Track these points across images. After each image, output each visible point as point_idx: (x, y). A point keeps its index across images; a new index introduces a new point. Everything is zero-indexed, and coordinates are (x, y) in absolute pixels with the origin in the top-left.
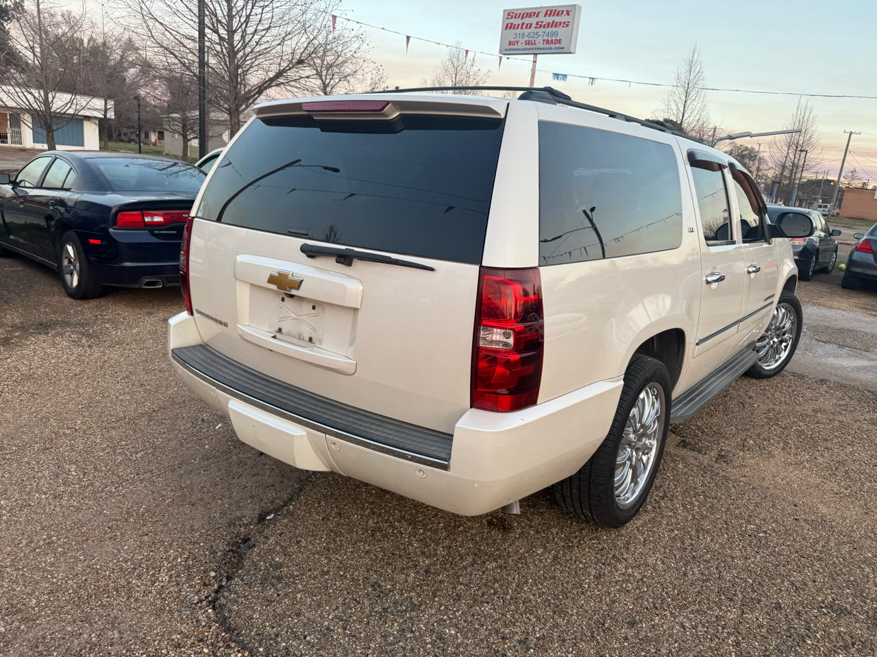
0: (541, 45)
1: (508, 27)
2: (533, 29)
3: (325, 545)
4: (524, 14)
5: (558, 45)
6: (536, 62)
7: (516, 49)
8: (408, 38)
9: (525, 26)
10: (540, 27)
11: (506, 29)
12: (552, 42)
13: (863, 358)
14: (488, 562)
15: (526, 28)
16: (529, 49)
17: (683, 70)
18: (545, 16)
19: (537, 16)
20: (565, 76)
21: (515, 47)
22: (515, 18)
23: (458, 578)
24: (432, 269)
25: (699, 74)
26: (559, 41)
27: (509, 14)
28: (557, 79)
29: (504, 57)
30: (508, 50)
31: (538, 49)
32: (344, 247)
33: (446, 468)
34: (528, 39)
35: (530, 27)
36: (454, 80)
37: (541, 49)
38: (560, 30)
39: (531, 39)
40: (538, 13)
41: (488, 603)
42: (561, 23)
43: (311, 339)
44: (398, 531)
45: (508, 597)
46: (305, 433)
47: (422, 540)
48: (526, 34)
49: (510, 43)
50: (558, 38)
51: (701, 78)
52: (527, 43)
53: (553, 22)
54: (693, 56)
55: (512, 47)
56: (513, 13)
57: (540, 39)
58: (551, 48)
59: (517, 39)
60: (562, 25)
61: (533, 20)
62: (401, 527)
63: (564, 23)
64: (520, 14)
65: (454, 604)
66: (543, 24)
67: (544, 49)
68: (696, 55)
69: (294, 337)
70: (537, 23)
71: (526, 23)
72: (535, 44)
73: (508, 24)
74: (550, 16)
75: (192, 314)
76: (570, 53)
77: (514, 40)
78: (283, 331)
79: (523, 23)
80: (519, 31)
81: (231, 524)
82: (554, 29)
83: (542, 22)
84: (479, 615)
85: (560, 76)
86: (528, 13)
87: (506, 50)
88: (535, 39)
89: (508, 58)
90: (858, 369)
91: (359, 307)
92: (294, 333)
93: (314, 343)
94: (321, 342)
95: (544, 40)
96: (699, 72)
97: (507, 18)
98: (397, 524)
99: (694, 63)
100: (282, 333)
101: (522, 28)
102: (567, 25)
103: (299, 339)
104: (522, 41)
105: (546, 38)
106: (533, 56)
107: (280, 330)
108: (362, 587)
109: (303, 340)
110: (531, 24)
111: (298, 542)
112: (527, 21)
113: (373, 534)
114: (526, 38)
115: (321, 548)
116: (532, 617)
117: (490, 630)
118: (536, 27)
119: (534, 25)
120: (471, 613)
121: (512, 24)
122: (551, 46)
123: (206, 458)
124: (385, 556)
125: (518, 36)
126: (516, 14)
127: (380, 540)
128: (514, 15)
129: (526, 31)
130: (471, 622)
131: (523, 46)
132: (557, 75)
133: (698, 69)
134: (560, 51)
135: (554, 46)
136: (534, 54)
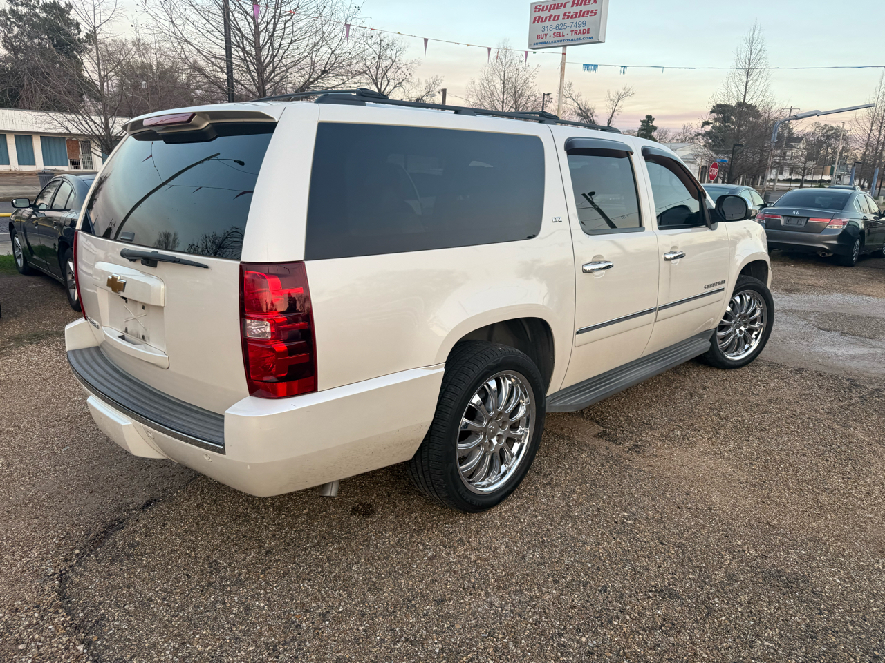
0: (570, 37)
1: (536, 20)
2: (560, 21)
3: (187, 527)
4: (551, 5)
5: (586, 35)
6: (565, 54)
7: (545, 43)
8: (426, 40)
9: (552, 18)
10: (568, 18)
11: (534, 22)
12: (580, 33)
13: (864, 345)
14: (331, 544)
15: (554, 20)
16: (558, 41)
18: (572, 6)
19: (564, 7)
20: (596, 66)
21: (544, 40)
22: (543, 10)
23: (294, 558)
24: (206, 267)
25: (762, 52)
26: (588, 31)
27: (536, 8)
28: (588, 69)
30: (537, 44)
31: (566, 40)
32: (150, 250)
33: (223, 451)
34: (556, 31)
35: (558, 19)
36: (502, 78)
37: (569, 40)
38: (587, 19)
39: (559, 31)
40: (566, 4)
41: (310, 580)
42: (588, 12)
43: (143, 338)
44: (261, 516)
45: (332, 575)
46: (131, 423)
48: (554, 27)
49: (539, 37)
50: (586, 28)
51: (764, 56)
52: (556, 35)
53: (581, 11)
54: (754, 34)
55: (540, 40)
56: (541, 6)
57: (568, 31)
58: (580, 39)
59: (545, 32)
60: (590, 14)
61: (561, 12)
63: (592, 12)
64: (547, 6)
65: (277, 580)
66: (570, 15)
67: (572, 40)
68: (756, 33)
69: (134, 336)
70: (565, 14)
71: (553, 15)
72: (563, 36)
73: (535, 18)
74: (577, 5)
75: (86, 319)
76: (599, 42)
77: (542, 33)
78: (128, 330)
79: (551, 15)
80: (547, 23)
81: (118, 509)
82: (582, 19)
83: (570, 13)
84: (295, 590)
85: (590, 67)
86: (555, 5)
87: (533, 44)
88: (563, 30)
91: (163, 305)
92: (134, 333)
93: (146, 341)
94: (149, 339)
95: (572, 31)
96: (760, 50)
97: (535, 12)
99: (754, 41)
100: (127, 333)
101: (549, 20)
102: (595, 14)
103: (137, 337)
104: (551, 33)
105: (574, 28)
106: (562, 48)
107: (126, 330)
108: (200, 564)
110: (559, 16)
111: (164, 525)
112: (554, 12)
113: (236, 519)
114: (554, 31)
115: (182, 530)
116: (344, 593)
117: (298, 604)
118: (563, 19)
119: (561, 17)
120: (289, 589)
121: (539, 17)
122: (580, 36)
124: (237, 538)
125: (546, 29)
126: (544, 7)
127: (240, 524)
128: (541, 7)
129: (554, 23)
130: (284, 596)
131: (552, 39)
132: (587, 66)
133: (759, 48)
134: (589, 40)
135: (581, 36)
136: (562, 46)
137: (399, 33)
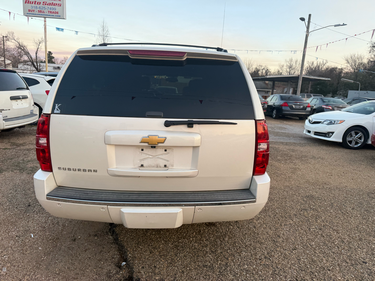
0: (47, 13)
2: (41, 5)
3: (166, 262)
5: (57, 14)
6: (46, 21)
7: (33, 14)
9: (36, 3)
10: (46, 4)
11: (26, 3)
12: (53, 12)
14: (225, 239)
15: (38, 4)
16: (41, 15)
17: (100, 30)
20: (62, 30)
21: (33, 12)
23: (224, 249)
25: (108, 32)
26: (57, 13)
28: (59, 30)
29: (30, 18)
31: (46, 15)
33: (255, 202)
34: (40, 10)
35: (40, 4)
38: (56, 7)
39: (41, 10)
41: (242, 252)
42: (56, 4)
43: (165, 166)
45: (244, 247)
46: (182, 210)
47: (196, 242)
48: (38, 7)
49: (29, 11)
50: (56, 11)
51: (108, 33)
52: (40, 11)
53: (52, 3)
54: (104, 24)
55: (30, 12)
57: (46, 11)
58: (53, 16)
59: (33, 9)
60: (57, 5)
63: (58, 4)
65: (235, 257)
66: (47, 3)
67: (49, 15)
69: (153, 167)
72: (44, 13)
73: (26, 1)
75: (52, 171)
76: (64, 19)
77: (32, 9)
78: (145, 165)
80: (33, 5)
82: (53, 7)
83: (46, 2)
84: (245, 257)
85: (60, 29)
87: (27, 14)
88: (44, 10)
89: (32, 18)
91: (200, 145)
92: (153, 165)
93: (168, 167)
94: (172, 166)
95: (49, 11)
96: (107, 31)
99: (104, 27)
100: (144, 167)
101: (35, 4)
102: (60, 6)
103: (157, 167)
104: (36, 10)
105: (50, 10)
106: (44, 18)
107: (142, 166)
108: (201, 269)
109: (160, 167)
110: (40, 3)
111: (155, 267)
113: (178, 249)
114: (38, 9)
115: (166, 264)
116: (258, 249)
117: (254, 259)
118: (43, 4)
120: (243, 257)
122: (53, 14)
123: (47, 254)
124: (193, 254)
125: (33, 7)
129: (38, 6)
130: (247, 260)
131: (37, 13)
132: (58, 29)
133: (106, 30)
134: (58, 17)
135: (55, 15)
136: (44, 17)
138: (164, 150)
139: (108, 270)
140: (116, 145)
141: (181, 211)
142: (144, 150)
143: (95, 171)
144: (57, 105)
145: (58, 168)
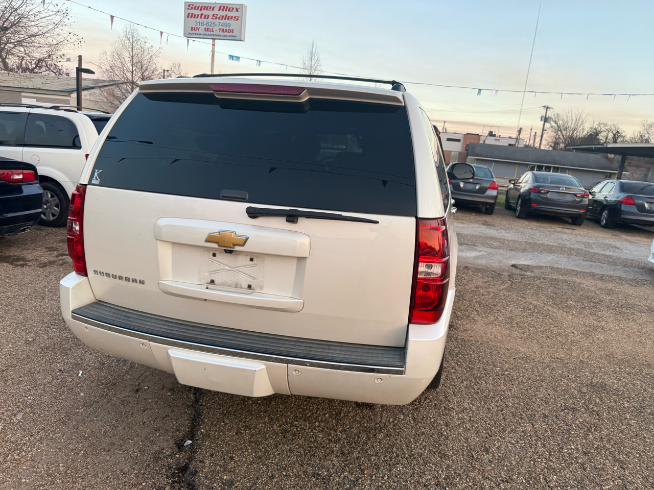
0: (218, 33)
1: (189, 16)
2: (210, 20)
3: (254, 454)
4: (202, 7)
5: (231, 34)
6: (214, 45)
7: (198, 34)
8: (112, 17)
9: (203, 16)
10: (216, 18)
11: (188, 17)
12: (226, 31)
14: (378, 435)
15: (205, 18)
16: (209, 35)
17: (307, 58)
18: (219, 10)
19: (213, 10)
20: (238, 58)
21: (197, 32)
22: (195, 9)
23: (367, 452)
24: (376, 222)
25: (318, 62)
26: (232, 31)
27: (189, 6)
28: (233, 59)
29: (191, 40)
30: (191, 34)
31: (216, 35)
32: (287, 208)
34: (207, 27)
35: (208, 18)
36: (131, 53)
37: (218, 35)
38: (231, 22)
39: (209, 27)
40: (214, 8)
41: (398, 464)
42: (232, 17)
43: (250, 287)
44: (301, 428)
45: (407, 456)
46: (264, 366)
47: (322, 431)
48: (205, 23)
49: (192, 29)
50: (231, 28)
51: (319, 64)
52: (206, 30)
53: (226, 15)
54: (312, 48)
55: (194, 32)
56: (193, 5)
57: (216, 28)
58: (226, 36)
59: (198, 26)
60: (233, 18)
61: (210, 13)
62: (301, 425)
63: (235, 17)
64: (199, 7)
65: (378, 472)
66: (218, 16)
67: (220, 35)
68: (314, 48)
69: (230, 286)
70: (213, 15)
71: (204, 14)
72: (213, 31)
73: (189, 14)
74: (223, 10)
75: (86, 275)
76: (241, 40)
77: (196, 27)
78: (216, 282)
79: (202, 14)
80: (199, 20)
82: (227, 21)
83: (217, 15)
84: (399, 475)
85: (234, 58)
86: (205, 7)
87: (189, 34)
88: (213, 27)
89: (194, 41)
90: (476, 258)
91: (308, 256)
92: (230, 283)
93: (254, 290)
94: (261, 288)
95: (220, 29)
96: (317, 60)
97: (188, 9)
98: (296, 423)
100: (215, 284)
101: (201, 18)
102: (237, 20)
103: (237, 287)
104: (203, 28)
105: (221, 27)
106: (212, 40)
107: (212, 282)
108: (306, 479)
109: (241, 288)
110: (208, 16)
111: (232, 458)
112: (205, 12)
113: (285, 436)
114: (205, 26)
115: (252, 458)
116: (431, 465)
117: (414, 483)
118: (212, 18)
119: (211, 17)
120: (394, 475)
121: (192, 14)
122: (226, 34)
124: (305, 450)
125: (198, 24)
126: (195, 7)
127: (293, 440)
128: (194, 7)
129: (205, 21)
130: (398, 481)
131: (203, 32)
132: (231, 57)
133: (316, 58)
134: (233, 38)
135: (228, 34)
136: (212, 39)
137: (89, 7)
138: (249, 259)
139: (162, 447)
140: (173, 243)
141: (262, 369)
142: (217, 255)
143: (142, 282)
144: (96, 171)
145: (94, 271)
